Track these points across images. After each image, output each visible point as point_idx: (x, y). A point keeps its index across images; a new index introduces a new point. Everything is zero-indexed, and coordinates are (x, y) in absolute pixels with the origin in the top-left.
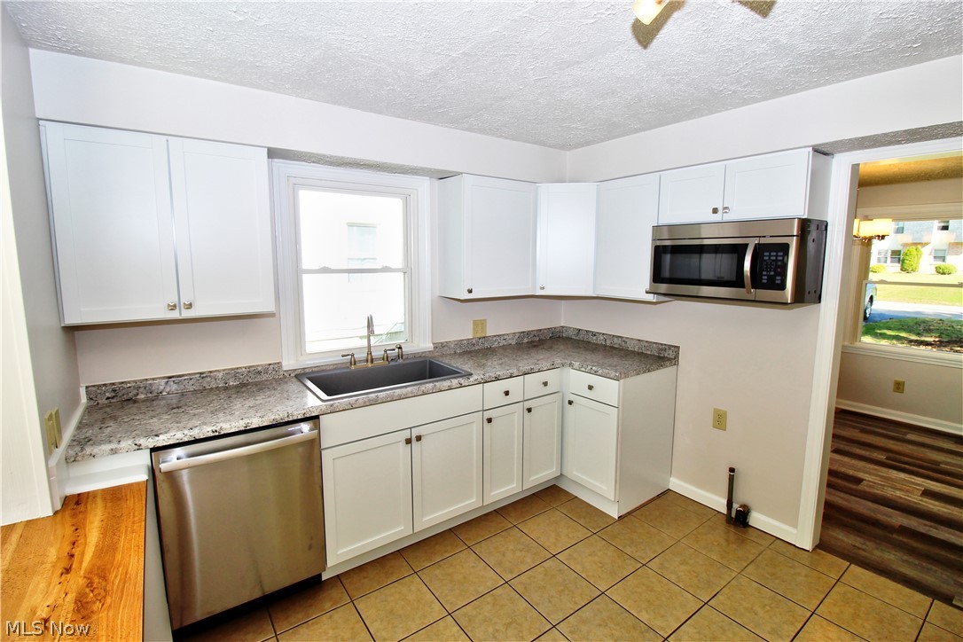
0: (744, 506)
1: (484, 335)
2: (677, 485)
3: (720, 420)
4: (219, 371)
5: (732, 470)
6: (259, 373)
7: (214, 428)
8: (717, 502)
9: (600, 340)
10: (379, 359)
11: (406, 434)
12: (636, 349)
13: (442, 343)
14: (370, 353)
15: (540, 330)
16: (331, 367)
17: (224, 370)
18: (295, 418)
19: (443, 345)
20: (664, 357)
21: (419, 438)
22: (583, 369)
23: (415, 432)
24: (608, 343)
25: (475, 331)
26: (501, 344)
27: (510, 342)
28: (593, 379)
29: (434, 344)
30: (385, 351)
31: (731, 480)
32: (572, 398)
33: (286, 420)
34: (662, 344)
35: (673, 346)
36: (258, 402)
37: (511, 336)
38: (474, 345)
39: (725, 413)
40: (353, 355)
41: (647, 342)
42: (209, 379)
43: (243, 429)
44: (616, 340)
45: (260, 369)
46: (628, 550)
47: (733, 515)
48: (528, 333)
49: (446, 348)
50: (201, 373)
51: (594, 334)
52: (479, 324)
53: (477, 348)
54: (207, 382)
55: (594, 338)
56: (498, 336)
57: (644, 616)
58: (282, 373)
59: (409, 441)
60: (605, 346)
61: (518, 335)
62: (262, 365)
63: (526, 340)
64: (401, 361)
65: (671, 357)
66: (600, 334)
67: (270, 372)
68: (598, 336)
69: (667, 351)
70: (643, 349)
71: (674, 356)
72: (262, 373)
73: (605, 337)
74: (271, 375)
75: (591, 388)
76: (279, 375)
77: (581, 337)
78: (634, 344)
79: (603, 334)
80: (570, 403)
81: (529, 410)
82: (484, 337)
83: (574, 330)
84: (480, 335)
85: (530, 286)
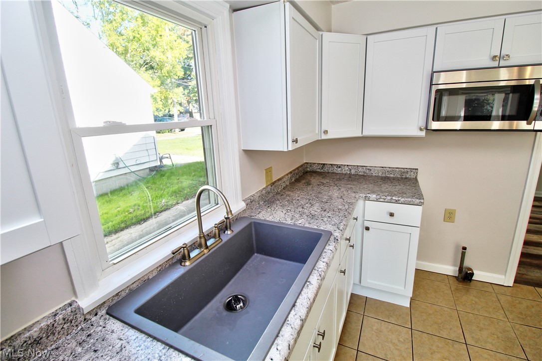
0: (471, 269)
1: (271, 182)
3: (450, 216)
9: (345, 170)
12: (380, 175)
19: (251, 200)
20: (407, 178)
22: (382, 200)
24: (353, 172)
25: (267, 181)
26: (283, 188)
27: (286, 183)
28: (393, 207)
29: (244, 202)
30: (217, 227)
31: (464, 255)
32: (367, 224)
34: (404, 169)
35: (414, 169)
39: (455, 211)
40: (185, 247)
44: (360, 169)
47: (462, 276)
48: (294, 173)
51: (339, 166)
52: (268, 172)
53: (271, 195)
55: (340, 169)
56: (280, 179)
58: (82, 318)
60: (350, 174)
61: (289, 176)
64: (229, 232)
65: (412, 177)
66: (345, 165)
67: (59, 329)
68: (343, 167)
69: (409, 173)
70: (387, 173)
71: (415, 176)
72: (44, 339)
73: (350, 167)
74: (62, 332)
75: (392, 215)
76: (76, 323)
77: (326, 170)
78: (378, 171)
79: (348, 165)
80: (367, 229)
81: (352, 246)
82: (273, 184)
83: (319, 164)
84: (269, 183)
85: (317, 131)
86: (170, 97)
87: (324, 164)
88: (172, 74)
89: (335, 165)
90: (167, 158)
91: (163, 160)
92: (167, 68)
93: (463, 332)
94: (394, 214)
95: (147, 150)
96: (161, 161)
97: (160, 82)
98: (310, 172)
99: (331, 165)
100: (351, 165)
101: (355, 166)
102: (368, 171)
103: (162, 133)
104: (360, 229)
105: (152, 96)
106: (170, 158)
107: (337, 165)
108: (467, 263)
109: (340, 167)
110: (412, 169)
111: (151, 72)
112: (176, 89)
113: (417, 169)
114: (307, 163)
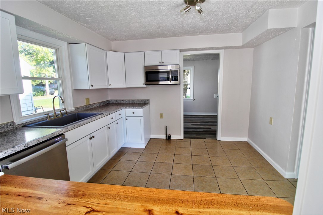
0: (170, 135)
1: (89, 104)
2: (153, 136)
3: (161, 116)
5: (166, 127)
8: (164, 137)
9: (125, 102)
10: (52, 116)
11: (89, 137)
12: (137, 102)
13: (77, 107)
14: (55, 113)
15: (104, 101)
16: (37, 121)
18: (56, 135)
20: (146, 103)
21: (94, 137)
22: (130, 108)
23: (91, 136)
24: (128, 102)
25: (87, 103)
26: (95, 107)
27: (97, 106)
28: (134, 110)
29: (75, 108)
30: (60, 111)
31: (166, 130)
32: (127, 118)
33: (53, 136)
37: (97, 104)
38: (87, 107)
39: (163, 114)
40: (48, 114)
44: (130, 101)
45: (3, 126)
47: (168, 138)
48: (102, 102)
49: (79, 109)
51: (123, 100)
52: (87, 100)
53: (88, 108)
56: (94, 104)
57: (166, 162)
58: (15, 126)
59: (91, 139)
60: (127, 103)
61: (99, 103)
62: (4, 124)
63: (101, 105)
64: (66, 115)
65: (148, 103)
67: (9, 126)
75: (134, 113)
76: (13, 127)
77: (118, 102)
80: (127, 119)
81: (118, 123)
82: (90, 105)
83: (115, 100)
84: (88, 104)
85: (106, 85)
86: (43, 73)
87: (117, 100)
88: (45, 59)
89: (121, 100)
90: (40, 109)
91: (37, 110)
92: (41, 55)
95: (26, 104)
96: (35, 111)
97: (36, 63)
98: (112, 103)
100: (127, 100)
103: (37, 96)
104: (125, 120)
105: (30, 72)
106: (43, 109)
108: (169, 133)
111: (28, 56)
112: (48, 68)
113: (149, 100)
114: (110, 100)
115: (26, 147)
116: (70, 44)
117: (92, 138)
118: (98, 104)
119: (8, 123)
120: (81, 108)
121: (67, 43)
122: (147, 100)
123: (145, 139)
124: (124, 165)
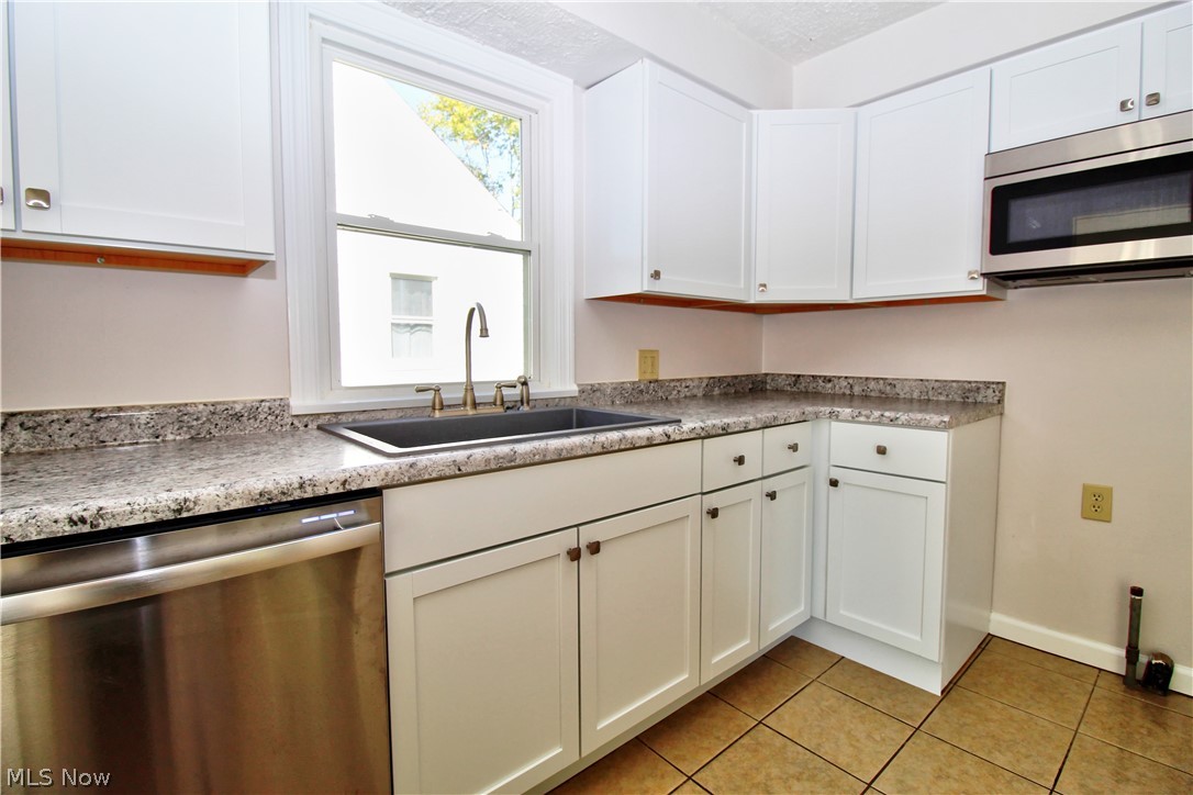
0: (1163, 656)
1: (655, 377)
2: (1004, 624)
3: (1097, 505)
4: (141, 408)
5: (1137, 591)
6: (238, 417)
7: (77, 511)
10: (487, 403)
11: (568, 540)
12: (916, 395)
13: (592, 385)
14: (470, 389)
15: (736, 377)
16: (394, 414)
17: (153, 407)
18: (321, 491)
19: (594, 390)
20: (976, 403)
21: (595, 548)
22: (862, 419)
23: (589, 534)
24: (857, 390)
25: (643, 372)
26: (683, 395)
27: (695, 391)
28: (885, 434)
29: (579, 385)
30: (499, 388)
31: (1135, 610)
32: (836, 474)
33: (297, 495)
34: (970, 382)
35: (993, 383)
36: (222, 463)
37: (697, 382)
38: (641, 391)
39: (1110, 490)
40: (437, 390)
41: (936, 381)
42: (114, 424)
43: (171, 516)
44: (872, 384)
45: (238, 408)
46: (1000, 760)
47: (1141, 676)
48: (720, 380)
49: (598, 394)
50: (94, 410)
51: (828, 380)
52: (649, 357)
53: (646, 395)
54: (110, 431)
55: (829, 385)
56: (678, 380)
58: (289, 421)
59: (575, 555)
60: (852, 393)
61: (705, 381)
62: (244, 403)
64: (525, 409)
65: (990, 400)
66: (839, 378)
67: (262, 416)
68: (836, 381)
69: (982, 391)
70: (930, 393)
71: (996, 399)
72: (244, 418)
73: (851, 381)
74: (264, 423)
75: (882, 451)
76: (282, 423)
77: (802, 387)
78: (910, 387)
79: (846, 377)
80: (834, 483)
81: (772, 496)
82: (657, 381)
83: (787, 376)
84: (649, 377)
85: (742, 286)
87: (799, 376)
89: (820, 377)
93: (1060, 770)
94: (885, 448)
98: (772, 388)
99: (813, 376)
100: (853, 378)
101: (861, 378)
102: (888, 388)
104: (825, 485)
107: (825, 377)
108: (1154, 639)
109: (830, 381)
110: (989, 383)
113: (1004, 383)
114: (766, 375)
115: (86, 529)
116: (588, 88)
117: (585, 553)
118: (699, 387)
119: (262, 401)
120: (609, 391)
121: (571, 81)
122: (987, 384)
123: (952, 630)
124: (775, 772)
